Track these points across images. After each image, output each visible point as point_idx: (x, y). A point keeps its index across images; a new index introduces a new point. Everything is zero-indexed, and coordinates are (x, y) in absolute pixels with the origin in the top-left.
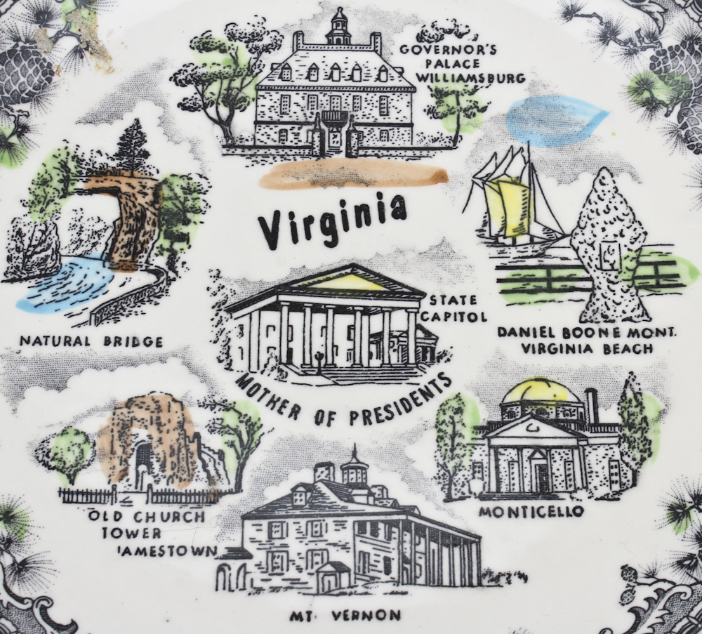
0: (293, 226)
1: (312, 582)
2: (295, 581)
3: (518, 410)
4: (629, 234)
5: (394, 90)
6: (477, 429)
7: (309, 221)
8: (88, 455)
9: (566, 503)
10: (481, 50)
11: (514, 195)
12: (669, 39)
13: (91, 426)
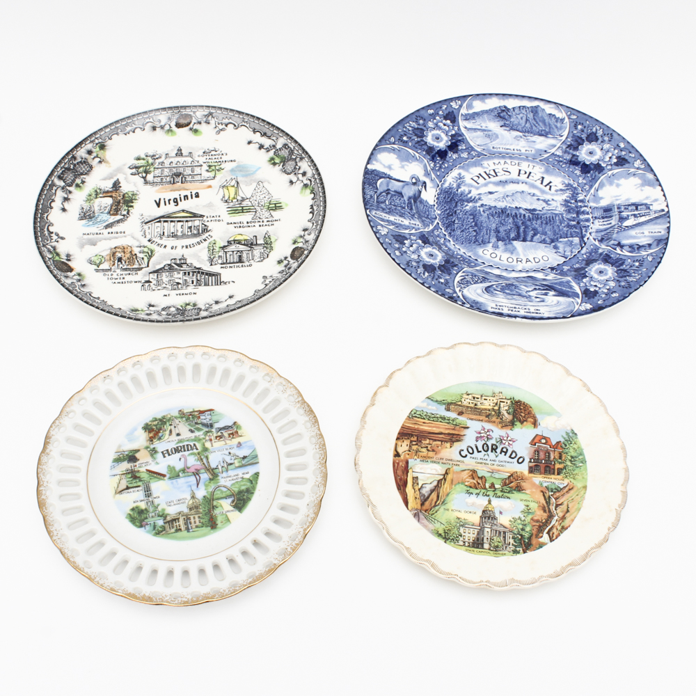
0: (165, 202)
1: (170, 287)
2: (165, 287)
3: (233, 242)
4: (267, 197)
5: (196, 166)
6: (220, 248)
7: (169, 200)
8: (103, 261)
9: (247, 263)
10: (222, 154)
11: (232, 190)
12: (279, 146)
13: (104, 254)
